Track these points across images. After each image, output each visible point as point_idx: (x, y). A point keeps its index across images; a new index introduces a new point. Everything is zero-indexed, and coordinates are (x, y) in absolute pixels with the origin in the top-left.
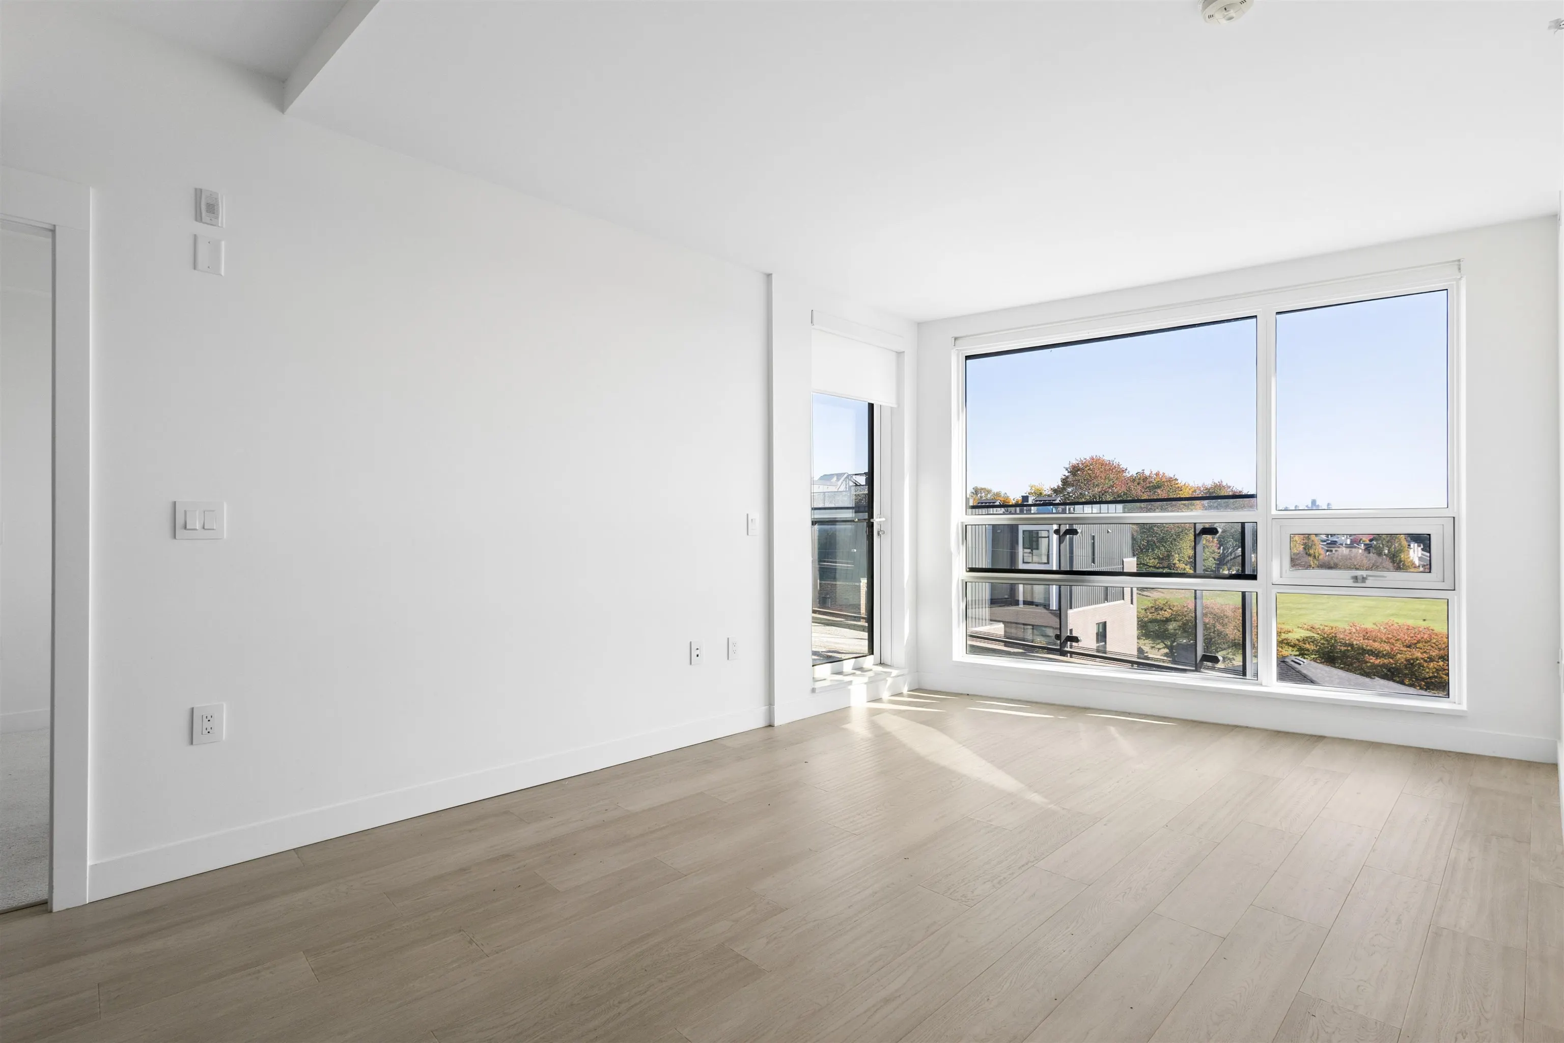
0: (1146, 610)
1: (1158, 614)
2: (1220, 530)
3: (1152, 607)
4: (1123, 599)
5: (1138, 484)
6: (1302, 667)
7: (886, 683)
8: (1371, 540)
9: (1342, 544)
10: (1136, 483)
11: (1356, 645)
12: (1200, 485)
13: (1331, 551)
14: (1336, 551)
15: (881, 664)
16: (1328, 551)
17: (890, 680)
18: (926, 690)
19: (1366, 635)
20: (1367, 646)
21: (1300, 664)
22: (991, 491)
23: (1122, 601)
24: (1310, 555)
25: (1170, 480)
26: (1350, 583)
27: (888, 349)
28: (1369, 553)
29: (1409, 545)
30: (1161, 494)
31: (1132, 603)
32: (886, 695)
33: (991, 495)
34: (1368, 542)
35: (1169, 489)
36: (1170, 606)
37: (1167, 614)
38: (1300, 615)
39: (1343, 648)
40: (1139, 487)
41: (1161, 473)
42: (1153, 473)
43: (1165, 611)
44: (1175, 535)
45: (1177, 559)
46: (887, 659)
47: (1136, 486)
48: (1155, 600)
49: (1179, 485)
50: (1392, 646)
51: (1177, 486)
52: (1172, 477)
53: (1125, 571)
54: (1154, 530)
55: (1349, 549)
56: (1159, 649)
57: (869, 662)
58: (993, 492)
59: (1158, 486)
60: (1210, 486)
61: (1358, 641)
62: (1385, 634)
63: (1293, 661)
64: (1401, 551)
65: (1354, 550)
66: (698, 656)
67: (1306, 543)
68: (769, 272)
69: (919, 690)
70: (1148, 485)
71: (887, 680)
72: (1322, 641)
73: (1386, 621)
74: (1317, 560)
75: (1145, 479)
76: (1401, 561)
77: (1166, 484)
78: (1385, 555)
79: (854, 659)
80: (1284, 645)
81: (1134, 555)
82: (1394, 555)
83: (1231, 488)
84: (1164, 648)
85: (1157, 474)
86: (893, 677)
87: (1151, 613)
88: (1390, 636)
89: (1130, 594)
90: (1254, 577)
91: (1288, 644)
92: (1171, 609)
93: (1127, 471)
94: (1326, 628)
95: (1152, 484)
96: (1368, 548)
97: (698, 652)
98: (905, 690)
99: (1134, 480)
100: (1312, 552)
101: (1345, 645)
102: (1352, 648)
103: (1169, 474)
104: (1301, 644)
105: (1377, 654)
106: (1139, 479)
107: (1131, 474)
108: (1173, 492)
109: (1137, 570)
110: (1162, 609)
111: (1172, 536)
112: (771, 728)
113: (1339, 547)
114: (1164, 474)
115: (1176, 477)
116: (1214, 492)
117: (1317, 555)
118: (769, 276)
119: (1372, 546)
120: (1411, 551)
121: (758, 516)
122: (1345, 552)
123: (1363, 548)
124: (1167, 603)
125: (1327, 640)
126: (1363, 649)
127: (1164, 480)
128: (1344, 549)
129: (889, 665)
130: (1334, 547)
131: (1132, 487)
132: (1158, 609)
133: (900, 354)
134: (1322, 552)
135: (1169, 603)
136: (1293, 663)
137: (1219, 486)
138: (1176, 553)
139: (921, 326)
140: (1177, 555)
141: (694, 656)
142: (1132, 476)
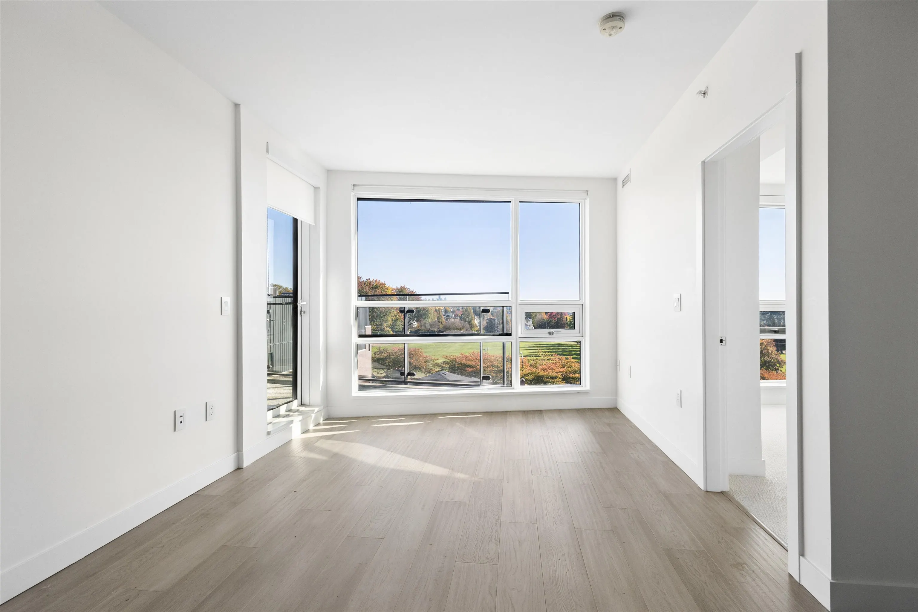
0: (375, 353)
1: (382, 355)
2: (491, 311)
3: (378, 352)
4: (365, 348)
5: (367, 285)
6: (447, 376)
7: (311, 418)
8: (461, 315)
9: (451, 317)
10: (366, 285)
11: (463, 363)
12: (395, 287)
13: (448, 320)
14: (449, 320)
15: (302, 405)
16: (446, 320)
17: (313, 415)
18: (333, 418)
19: (466, 358)
20: (467, 363)
21: (446, 375)
22: (282, 286)
23: (365, 350)
24: (440, 322)
25: (383, 284)
26: (548, 335)
27: (311, 185)
28: (461, 321)
29: (475, 317)
30: (378, 292)
31: (369, 350)
32: (311, 427)
33: (282, 289)
34: (460, 316)
35: (381, 289)
36: (386, 351)
37: (385, 355)
38: (437, 351)
39: (458, 365)
40: (367, 287)
41: (378, 280)
42: (374, 280)
43: (384, 353)
44: (385, 313)
45: (385, 326)
46: (306, 400)
47: (366, 287)
48: (379, 348)
49: (387, 287)
50: (475, 362)
51: (385, 287)
52: (383, 282)
53: (366, 334)
54: (375, 310)
55: (454, 319)
56: (382, 374)
57: (295, 405)
58: (283, 287)
59: (377, 287)
60: (399, 288)
61: (464, 361)
62: (473, 357)
63: (443, 373)
64: (472, 320)
65: (456, 319)
66: (181, 422)
67: (438, 316)
68: (238, 102)
69: (328, 419)
70: (372, 286)
71: (312, 416)
72: (450, 363)
73: (473, 352)
74: (443, 325)
75: (370, 283)
76: (472, 324)
77: (380, 286)
78: (467, 321)
79: (286, 405)
80: (435, 366)
81: (370, 324)
82: (470, 322)
83: (409, 289)
84: (384, 373)
85: (376, 281)
86: (316, 413)
87: (377, 355)
88: (474, 358)
89: (368, 347)
90: (510, 334)
91: (437, 365)
92: (387, 352)
93: (361, 278)
94: (452, 356)
95: (374, 286)
96: (461, 319)
97: (181, 419)
98: (321, 421)
99: (365, 284)
100: (440, 321)
101: (459, 364)
102: (461, 365)
103: (382, 281)
104: (442, 365)
105: (470, 367)
106: (367, 283)
107: (363, 280)
108: (383, 290)
109: (372, 333)
110: (383, 352)
111: (383, 313)
112: (240, 470)
113: (450, 318)
114: (379, 280)
115: (385, 283)
116: (401, 291)
117: (442, 322)
118: (237, 106)
119: (462, 318)
120: (476, 319)
121: (229, 300)
122: (452, 321)
123: (459, 319)
124: (385, 349)
125: (452, 362)
126: (465, 365)
127: (379, 284)
128: (452, 319)
129: (308, 405)
130: (448, 318)
131: (364, 287)
132: (381, 352)
133: (316, 189)
134: (444, 320)
135: (386, 349)
136: (443, 374)
137: (403, 288)
138: (385, 323)
139: (330, 172)
140: (385, 324)
141: (178, 422)
142: (364, 281)
